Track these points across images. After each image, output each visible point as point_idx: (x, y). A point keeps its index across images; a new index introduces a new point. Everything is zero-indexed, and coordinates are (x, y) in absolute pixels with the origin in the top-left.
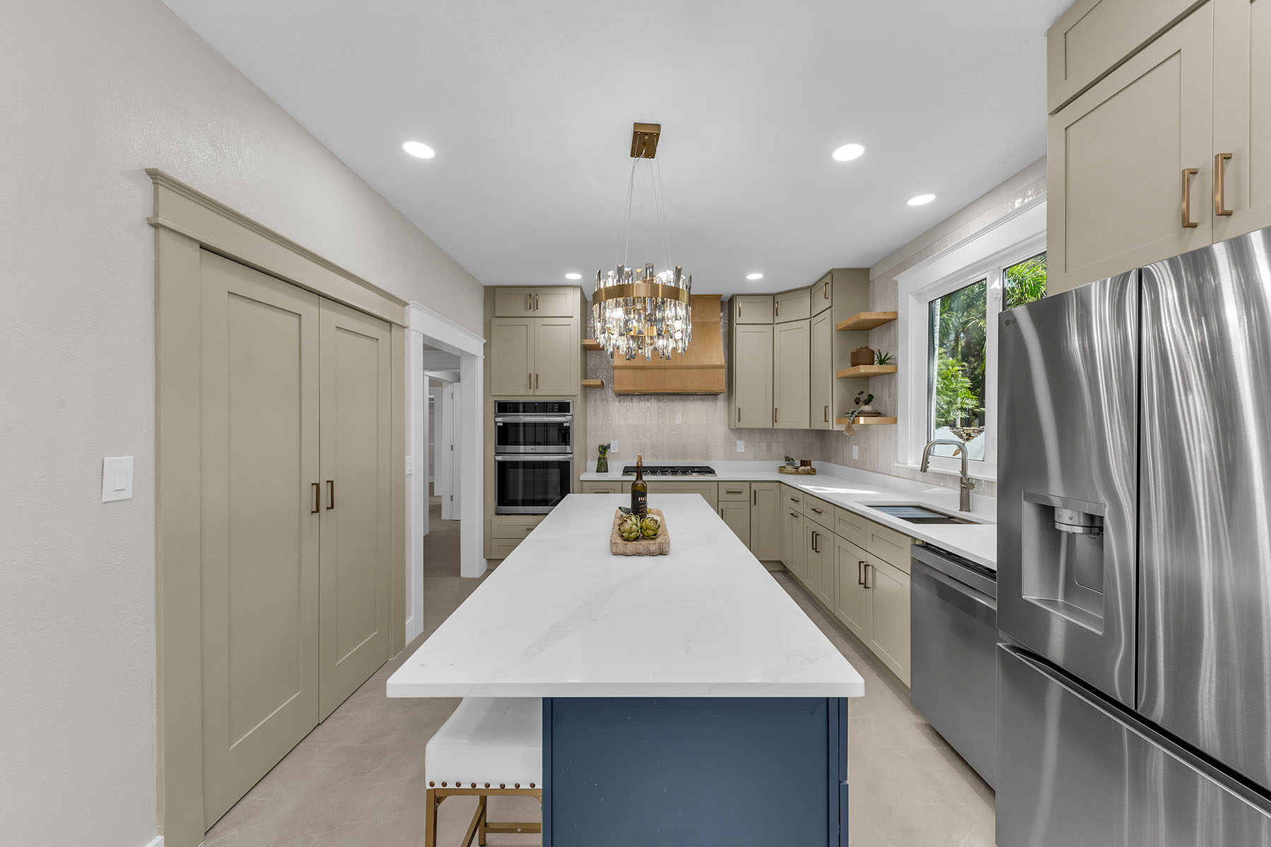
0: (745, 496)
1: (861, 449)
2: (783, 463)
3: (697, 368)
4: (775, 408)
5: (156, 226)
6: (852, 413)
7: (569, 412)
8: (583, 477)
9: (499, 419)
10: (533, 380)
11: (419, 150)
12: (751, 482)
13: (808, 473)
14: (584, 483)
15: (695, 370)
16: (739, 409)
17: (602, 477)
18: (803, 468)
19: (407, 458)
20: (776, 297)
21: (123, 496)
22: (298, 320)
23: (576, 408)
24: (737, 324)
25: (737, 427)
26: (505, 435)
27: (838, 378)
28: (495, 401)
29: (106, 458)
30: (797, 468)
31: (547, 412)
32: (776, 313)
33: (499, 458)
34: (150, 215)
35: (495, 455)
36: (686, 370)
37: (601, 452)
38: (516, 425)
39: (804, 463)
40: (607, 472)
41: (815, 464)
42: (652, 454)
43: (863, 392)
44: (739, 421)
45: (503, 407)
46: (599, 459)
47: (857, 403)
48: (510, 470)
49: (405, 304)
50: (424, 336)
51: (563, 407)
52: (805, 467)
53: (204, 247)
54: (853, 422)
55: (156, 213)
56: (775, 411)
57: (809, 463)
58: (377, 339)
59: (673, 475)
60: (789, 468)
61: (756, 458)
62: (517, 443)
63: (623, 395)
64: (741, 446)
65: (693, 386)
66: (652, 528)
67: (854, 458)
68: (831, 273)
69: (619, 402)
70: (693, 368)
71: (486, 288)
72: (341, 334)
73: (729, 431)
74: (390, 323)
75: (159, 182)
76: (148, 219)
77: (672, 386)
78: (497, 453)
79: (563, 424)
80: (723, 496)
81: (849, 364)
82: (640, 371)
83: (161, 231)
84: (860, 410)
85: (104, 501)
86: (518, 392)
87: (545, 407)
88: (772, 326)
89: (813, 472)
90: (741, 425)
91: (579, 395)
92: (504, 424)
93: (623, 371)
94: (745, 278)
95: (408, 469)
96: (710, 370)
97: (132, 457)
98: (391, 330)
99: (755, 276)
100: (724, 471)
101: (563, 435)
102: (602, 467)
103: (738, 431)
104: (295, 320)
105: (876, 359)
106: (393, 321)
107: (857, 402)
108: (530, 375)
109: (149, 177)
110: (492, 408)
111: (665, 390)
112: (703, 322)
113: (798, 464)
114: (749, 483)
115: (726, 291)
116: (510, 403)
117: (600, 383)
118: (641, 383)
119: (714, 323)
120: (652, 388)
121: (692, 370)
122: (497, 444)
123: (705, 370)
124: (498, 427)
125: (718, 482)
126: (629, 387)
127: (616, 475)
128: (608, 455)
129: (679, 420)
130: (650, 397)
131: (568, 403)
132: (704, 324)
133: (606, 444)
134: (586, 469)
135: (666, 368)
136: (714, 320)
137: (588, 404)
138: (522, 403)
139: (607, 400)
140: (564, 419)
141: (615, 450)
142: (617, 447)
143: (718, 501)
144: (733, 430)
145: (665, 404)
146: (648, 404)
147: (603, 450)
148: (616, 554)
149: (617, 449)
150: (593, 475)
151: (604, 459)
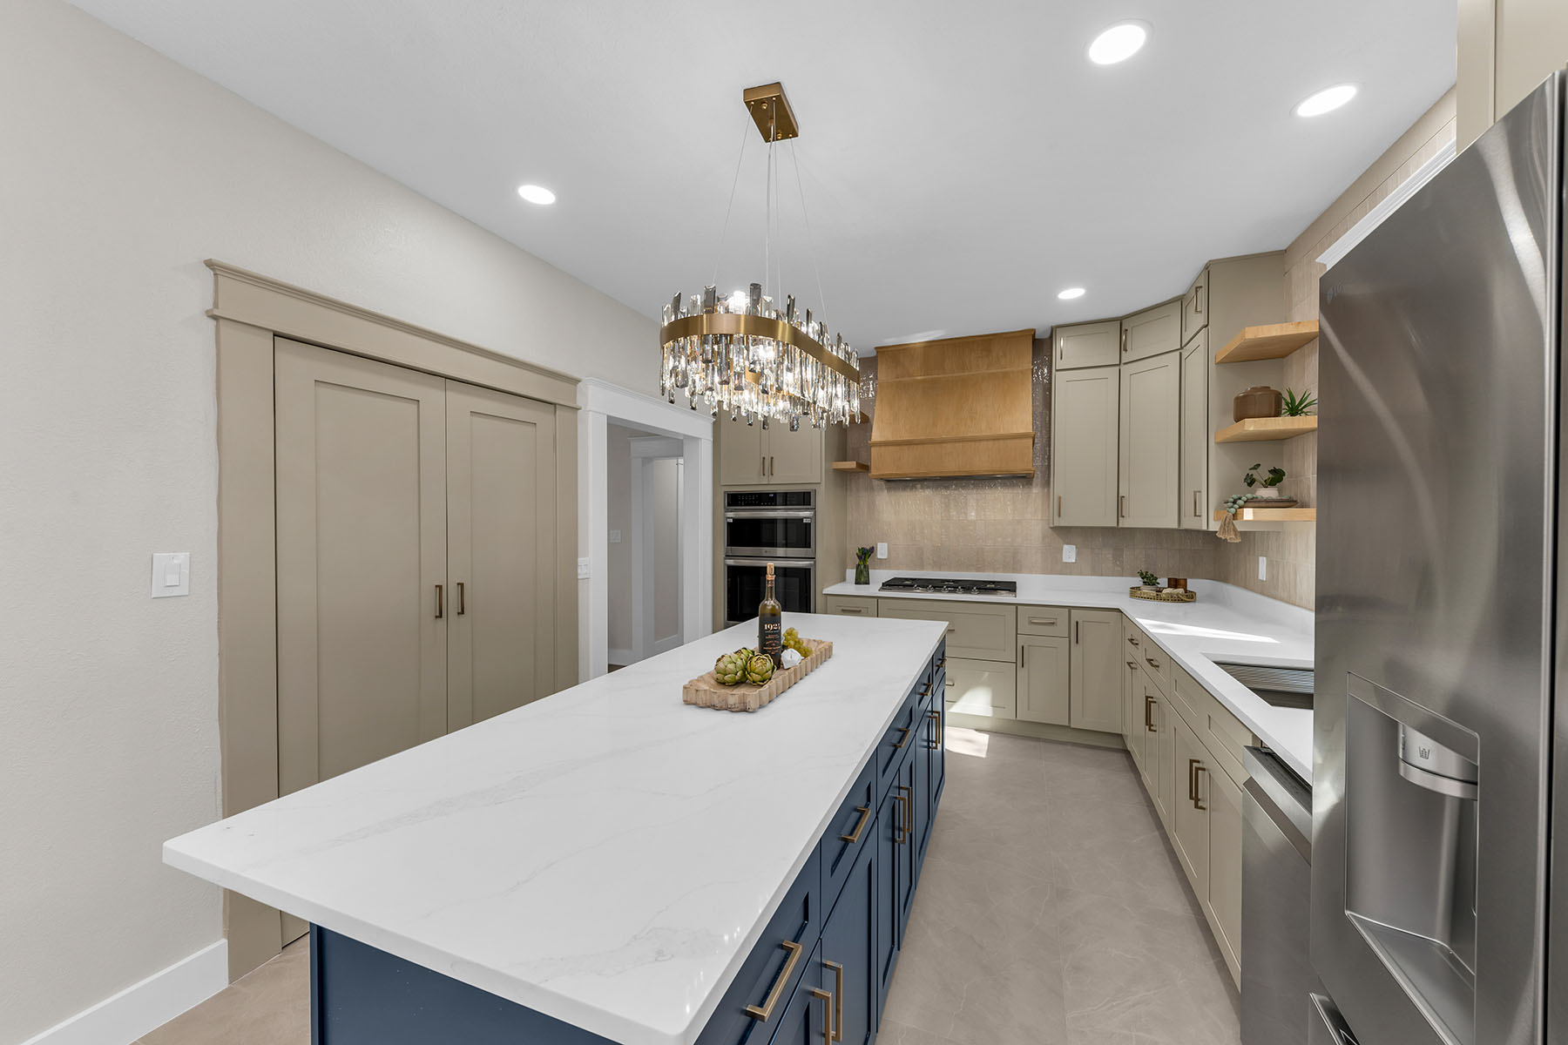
0: (1062, 628)
1: (1270, 564)
2: (1138, 582)
3: (988, 440)
4: (1120, 495)
5: (215, 318)
6: (1234, 502)
7: (810, 505)
8: (828, 590)
9: (731, 514)
10: (767, 465)
11: (537, 195)
12: (1070, 607)
13: (1178, 600)
14: (829, 597)
15: (985, 443)
16: (1060, 498)
17: (862, 590)
18: (1170, 590)
19: (580, 559)
20: (1123, 321)
21: (176, 592)
22: (416, 406)
23: (822, 500)
24: (1057, 370)
25: (1055, 525)
26: (740, 534)
27: (1217, 443)
28: (725, 492)
29: (156, 555)
30: (1160, 591)
31: (786, 505)
32: (1123, 347)
33: (731, 562)
34: (210, 306)
35: (725, 559)
36: (973, 443)
37: (859, 557)
38: (773, 521)
39: (1174, 583)
40: (868, 584)
41: (1192, 585)
42: (934, 562)
43: (1259, 465)
44: (1059, 516)
45: (734, 500)
46: (858, 565)
47: (1250, 485)
49: (576, 382)
50: (609, 417)
51: (804, 499)
52: (1179, 591)
53: (279, 335)
54: (1235, 516)
55: (216, 305)
56: (1120, 500)
57: (1182, 582)
58: (534, 424)
59: (964, 592)
60: (1147, 590)
61: (1095, 571)
62: (774, 544)
63: (895, 482)
64: (1069, 554)
65: (982, 465)
66: (757, 671)
67: (1260, 577)
68: (1208, 269)
69: (889, 489)
70: (983, 440)
72: (476, 419)
73: (1050, 530)
74: (554, 404)
75: (218, 273)
76: (207, 312)
77: (952, 466)
78: (728, 556)
79: (802, 520)
80: (1024, 627)
81: (1231, 417)
82: (906, 447)
83: (221, 322)
84: (1249, 496)
85: (153, 596)
86: (752, 481)
88: (1118, 368)
89: (1190, 597)
90: (1063, 523)
91: (823, 484)
92: (734, 520)
93: (881, 448)
94: (1056, 296)
95: (582, 571)
96: (1010, 443)
97: (188, 553)
98: (555, 412)
99: (1072, 294)
100: (1035, 588)
101: (801, 535)
102: (863, 578)
103: (1065, 533)
104: (412, 407)
105: (1284, 406)
106: (556, 402)
107: (1251, 482)
108: (764, 458)
109: (208, 269)
110: (722, 500)
111: (941, 472)
112: (1003, 372)
113: (1163, 582)
114: (1067, 610)
115: (1040, 322)
116: (741, 495)
117: (854, 466)
118: (907, 464)
119: (1022, 372)
120: (923, 471)
121: (982, 443)
122: (728, 545)
123: (1001, 442)
124: (728, 523)
125: (1017, 605)
126: (890, 470)
127: (873, 589)
128: (869, 562)
129: (972, 515)
130: (931, 484)
131: (810, 493)
132: (1006, 374)
133: (868, 548)
134: (843, 579)
135: (942, 442)
136: (1021, 369)
137: (848, 493)
138: (755, 494)
139: (872, 489)
140: (804, 514)
141: (879, 557)
142: (882, 551)
143: (1017, 634)
144: (1051, 528)
145: (953, 493)
146: (928, 492)
147: (866, 554)
148: (687, 703)
149: (882, 554)
150: (849, 588)
151: (866, 567)
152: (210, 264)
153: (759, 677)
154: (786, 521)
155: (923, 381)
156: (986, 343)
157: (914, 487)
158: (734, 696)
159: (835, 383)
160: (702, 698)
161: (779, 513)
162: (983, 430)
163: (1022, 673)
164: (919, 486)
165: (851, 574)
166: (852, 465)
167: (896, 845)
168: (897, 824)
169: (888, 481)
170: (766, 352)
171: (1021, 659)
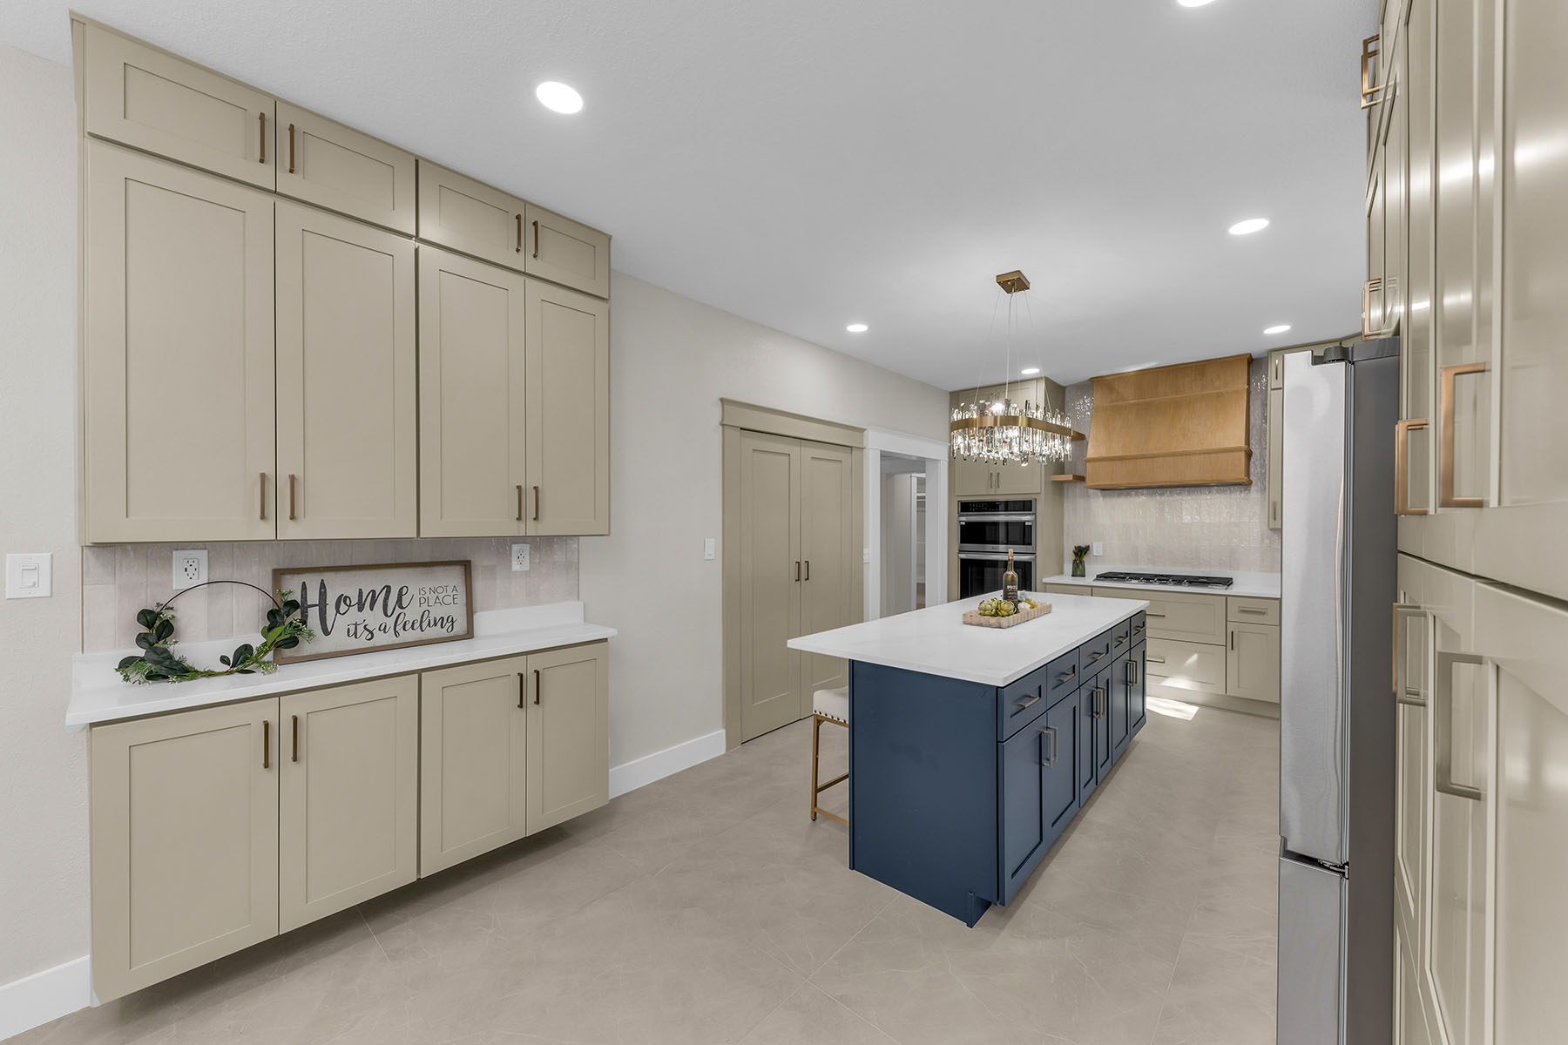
0: (1272, 616)
5: (723, 426)
7: (1031, 510)
8: (1044, 581)
9: (963, 519)
10: (994, 480)
11: (857, 328)
14: (1048, 586)
15: (1197, 457)
17: (1079, 581)
19: (865, 550)
22: (789, 458)
23: (1041, 507)
24: (1272, 390)
25: (1275, 526)
26: (971, 534)
28: (958, 501)
29: (706, 540)
31: (1008, 511)
33: (963, 556)
34: (721, 420)
35: (958, 553)
37: (1076, 554)
38: (996, 524)
40: (1084, 576)
44: (1275, 519)
45: (966, 507)
46: (1075, 561)
48: (988, 569)
49: (862, 430)
50: (881, 451)
51: (1026, 506)
53: (741, 429)
55: (723, 419)
58: (841, 461)
59: (1175, 584)
62: (996, 542)
63: (1107, 490)
66: (1004, 611)
69: (1104, 497)
71: (951, 393)
72: (815, 462)
73: (1269, 532)
74: (851, 447)
75: (725, 403)
76: (720, 423)
78: (961, 551)
79: (1023, 523)
80: (1234, 615)
82: (1119, 462)
83: (726, 428)
85: (704, 560)
86: (980, 491)
87: (1009, 506)
91: (1043, 493)
92: (966, 523)
93: (1098, 463)
94: (1262, 332)
95: (865, 558)
96: (1221, 456)
98: (850, 452)
99: (1277, 330)
100: (1250, 584)
101: (1024, 535)
102: (1078, 571)
104: (787, 458)
106: (852, 445)
108: (990, 474)
109: (721, 403)
110: (956, 508)
112: (1217, 393)
114: (1278, 600)
115: (1256, 349)
116: (972, 503)
117: (1071, 478)
118: (1120, 476)
119: (1236, 392)
120: (1135, 481)
121: (1193, 457)
122: (961, 542)
123: (1213, 455)
124: (962, 526)
125: (1227, 596)
126: (1105, 481)
127: (1089, 580)
128: (1085, 559)
129: (1187, 519)
130: (1145, 491)
131: (1031, 501)
132: (1219, 395)
133: (1084, 546)
134: (1061, 572)
135: (1153, 457)
136: (1236, 389)
137: (1066, 500)
138: (984, 502)
139: (1088, 496)
140: (1026, 518)
141: (1095, 554)
142: (1096, 550)
143: (1226, 621)
144: (1271, 529)
145: (1168, 499)
146: (1143, 498)
147: (1081, 552)
148: (965, 623)
149: (1097, 552)
150: (1067, 579)
151: (1081, 562)
152: (722, 400)
153: (1006, 613)
154: (1007, 524)
155: (1138, 404)
156: (1200, 369)
157: (1129, 494)
158: (993, 620)
159: (1053, 438)
160: (974, 620)
161: (1001, 517)
162: (1196, 446)
163: (1232, 655)
164: (1133, 493)
165: (1068, 568)
166: (1070, 477)
167: (1095, 720)
168: (1095, 710)
169: (1103, 490)
170: (1013, 433)
171: (1231, 642)
